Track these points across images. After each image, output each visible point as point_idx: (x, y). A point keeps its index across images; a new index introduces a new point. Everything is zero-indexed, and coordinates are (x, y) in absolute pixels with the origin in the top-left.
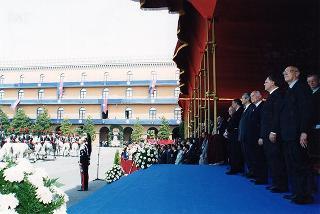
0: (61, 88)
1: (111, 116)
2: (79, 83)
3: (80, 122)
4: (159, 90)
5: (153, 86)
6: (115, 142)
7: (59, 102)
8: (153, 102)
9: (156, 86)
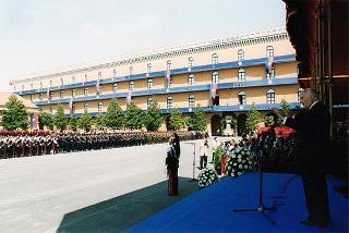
0: (168, 76)
1: (223, 102)
2: (186, 69)
3: (190, 110)
4: (278, 69)
5: (270, 64)
6: (228, 131)
7: (168, 91)
8: (270, 83)
9: (273, 64)
